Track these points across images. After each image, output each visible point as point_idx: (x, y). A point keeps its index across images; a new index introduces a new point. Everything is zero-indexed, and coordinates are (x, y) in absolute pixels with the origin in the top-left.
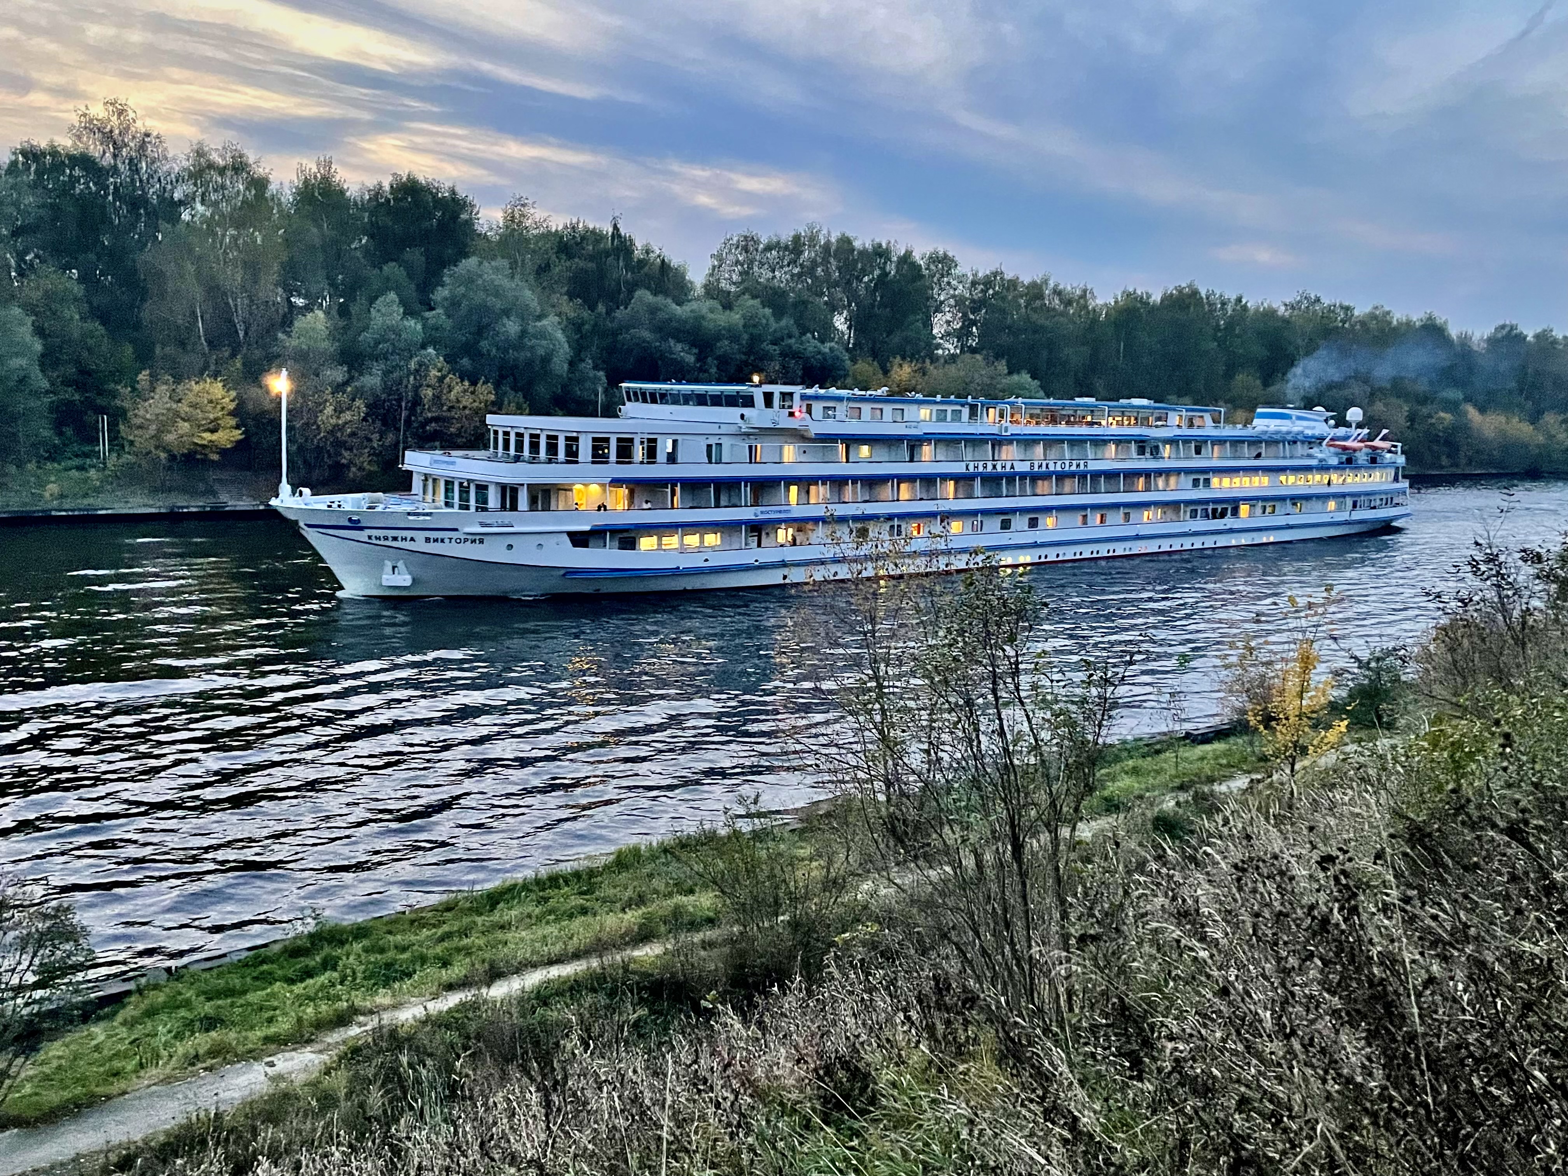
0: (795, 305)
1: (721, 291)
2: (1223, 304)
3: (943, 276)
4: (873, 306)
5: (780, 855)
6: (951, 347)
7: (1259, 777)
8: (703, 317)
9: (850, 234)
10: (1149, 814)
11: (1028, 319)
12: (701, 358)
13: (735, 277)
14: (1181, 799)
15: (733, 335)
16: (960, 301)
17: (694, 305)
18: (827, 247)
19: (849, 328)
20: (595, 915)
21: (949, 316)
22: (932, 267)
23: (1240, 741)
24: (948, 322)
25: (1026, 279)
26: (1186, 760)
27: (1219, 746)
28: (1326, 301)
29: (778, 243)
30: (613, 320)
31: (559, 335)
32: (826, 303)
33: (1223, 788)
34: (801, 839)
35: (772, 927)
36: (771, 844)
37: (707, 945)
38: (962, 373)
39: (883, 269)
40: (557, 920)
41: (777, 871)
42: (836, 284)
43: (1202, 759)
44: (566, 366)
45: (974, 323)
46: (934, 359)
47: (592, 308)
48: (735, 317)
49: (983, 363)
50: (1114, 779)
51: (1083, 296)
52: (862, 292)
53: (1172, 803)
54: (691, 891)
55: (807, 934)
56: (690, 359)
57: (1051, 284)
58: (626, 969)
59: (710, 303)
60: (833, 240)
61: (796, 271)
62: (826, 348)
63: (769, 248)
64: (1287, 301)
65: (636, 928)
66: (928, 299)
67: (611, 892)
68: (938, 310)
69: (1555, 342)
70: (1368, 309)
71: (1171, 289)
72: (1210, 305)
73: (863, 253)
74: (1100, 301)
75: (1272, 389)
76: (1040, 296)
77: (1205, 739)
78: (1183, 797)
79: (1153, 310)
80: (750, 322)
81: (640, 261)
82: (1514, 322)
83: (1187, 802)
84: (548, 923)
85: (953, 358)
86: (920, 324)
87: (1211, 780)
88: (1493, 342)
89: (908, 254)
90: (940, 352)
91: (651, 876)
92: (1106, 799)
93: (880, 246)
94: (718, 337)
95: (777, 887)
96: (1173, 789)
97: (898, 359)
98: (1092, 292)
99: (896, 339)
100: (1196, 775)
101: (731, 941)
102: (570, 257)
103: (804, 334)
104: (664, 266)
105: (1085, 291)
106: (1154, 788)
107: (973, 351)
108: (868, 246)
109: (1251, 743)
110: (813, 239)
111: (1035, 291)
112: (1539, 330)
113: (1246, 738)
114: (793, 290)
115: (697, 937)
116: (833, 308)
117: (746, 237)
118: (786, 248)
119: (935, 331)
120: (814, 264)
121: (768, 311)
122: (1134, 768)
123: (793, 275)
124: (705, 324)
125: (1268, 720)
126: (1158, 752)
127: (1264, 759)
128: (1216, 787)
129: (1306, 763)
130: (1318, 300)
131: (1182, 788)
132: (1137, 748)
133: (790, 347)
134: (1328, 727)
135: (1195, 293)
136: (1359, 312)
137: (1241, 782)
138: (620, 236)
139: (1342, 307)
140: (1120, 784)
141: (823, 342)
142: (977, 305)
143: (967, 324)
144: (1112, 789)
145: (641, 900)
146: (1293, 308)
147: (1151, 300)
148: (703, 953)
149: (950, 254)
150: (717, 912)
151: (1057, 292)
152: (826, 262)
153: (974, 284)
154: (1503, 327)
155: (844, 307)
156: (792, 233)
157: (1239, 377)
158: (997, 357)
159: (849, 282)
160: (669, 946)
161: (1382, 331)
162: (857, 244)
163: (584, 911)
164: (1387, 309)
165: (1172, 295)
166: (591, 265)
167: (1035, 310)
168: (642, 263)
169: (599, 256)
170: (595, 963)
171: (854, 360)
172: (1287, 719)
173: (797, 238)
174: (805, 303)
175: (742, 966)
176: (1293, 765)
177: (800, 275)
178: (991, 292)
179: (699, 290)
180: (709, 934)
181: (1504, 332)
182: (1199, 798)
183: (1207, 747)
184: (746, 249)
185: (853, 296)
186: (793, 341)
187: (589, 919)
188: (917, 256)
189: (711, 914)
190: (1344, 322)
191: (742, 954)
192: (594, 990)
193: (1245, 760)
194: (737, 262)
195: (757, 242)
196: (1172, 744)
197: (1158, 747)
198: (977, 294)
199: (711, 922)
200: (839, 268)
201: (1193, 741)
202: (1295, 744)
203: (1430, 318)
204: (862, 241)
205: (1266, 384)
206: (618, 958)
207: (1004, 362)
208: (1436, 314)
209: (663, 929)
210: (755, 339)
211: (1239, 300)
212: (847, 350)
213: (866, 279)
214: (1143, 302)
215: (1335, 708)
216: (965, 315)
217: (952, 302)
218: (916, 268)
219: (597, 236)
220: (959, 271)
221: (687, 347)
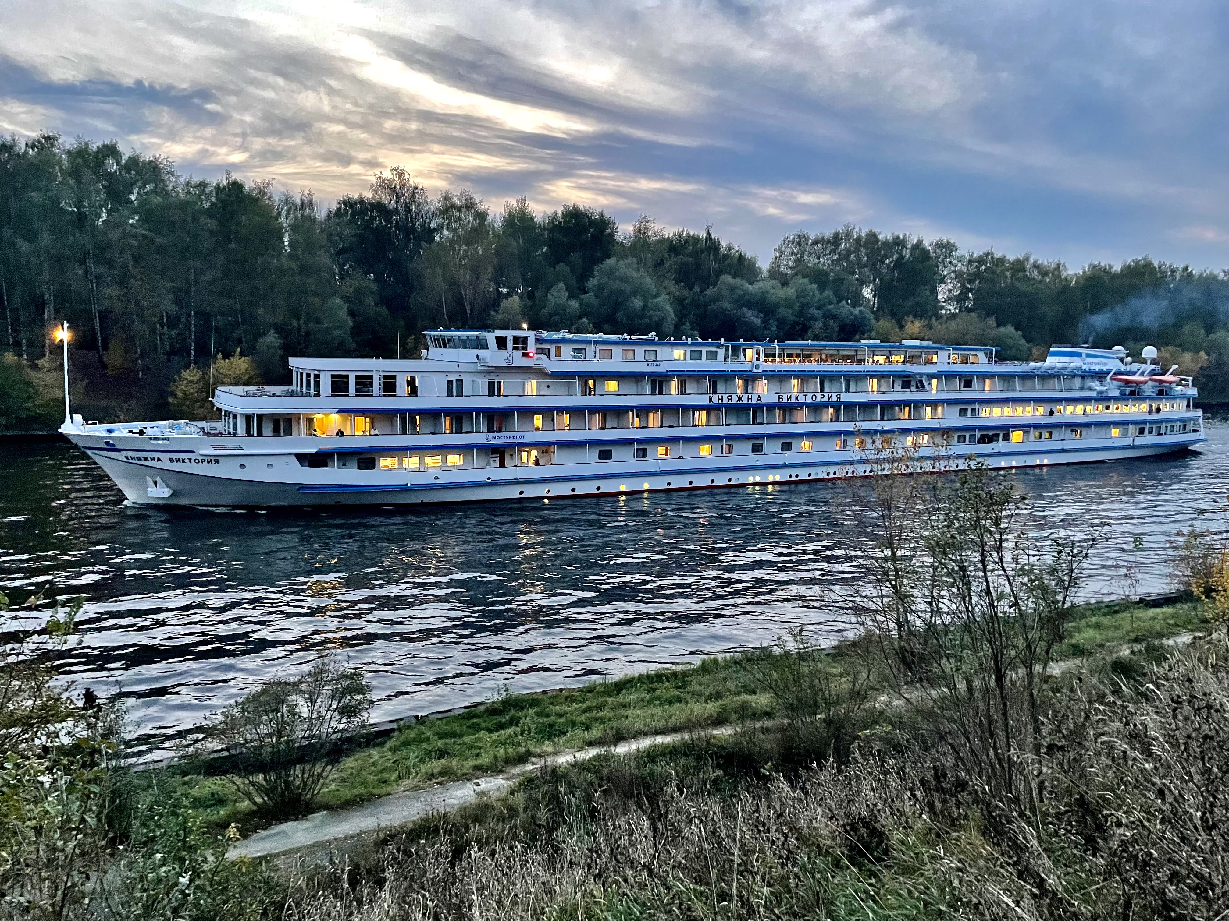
0: (834, 281)
1: (781, 273)
2: (1173, 272)
3: (946, 257)
4: (892, 280)
5: (818, 671)
6: (952, 308)
7: (1201, 635)
8: (767, 292)
9: (876, 230)
10: (1108, 659)
11: (1012, 286)
12: (765, 321)
13: (791, 264)
14: (1136, 649)
15: (788, 303)
16: (959, 275)
17: (761, 284)
18: (859, 239)
19: (874, 296)
20: (687, 703)
21: (950, 286)
22: (938, 251)
23: (1185, 606)
24: (950, 291)
25: (1011, 257)
26: (1139, 619)
27: (1167, 610)
29: (823, 238)
30: (705, 296)
31: (668, 307)
32: (857, 279)
33: (1171, 642)
34: (834, 661)
35: (812, 722)
36: (811, 663)
37: (765, 730)
38: (961, 327)
39: (900, 254)
40: (661, 704)
41: (816, 682)
42: (865, 266)
43: (1154, 619)
44: (672, 328)
45: (970, 290)
46: (939, 317)
47: (691, 289)
48: (790, 292)
49: (976, 320)
50: (1079, 631)
51: (1057, 268)
52: (885, 271)
53: (1127, 652)
54: (754, 692)
55: (838, 729)
56: (758, 321)
57: (1032, 260)
58: (708, 742)
59: (773, 282)
60: (863, 235)
61: (835, 257)
62: (856, 311)
63: (816, 243)
65: (715, 715)
66: (934, 274)
67: (697, 688)
68: (942, 281)
71: (1129, 261)
72: (1162, 272)
73: (886, 243)
74: (1071, 272)
76: (1024, 270)
77: (1156, 603)
78: (1137, 647)
79: (1115, 276)
80: (802, 294)
81: (724, 255)
83: (1140, 651)
84: (655, 706)
85: (953, 316)
86: (928, 293)
87: (1161, 635)
89: (920, 242)
90: (943, 312)
91: (725, 679)
92: (1074, 646)
93: (898, 237)
94: (777, 305)
95: (816, 694)
96: (1129, 641)
97: (911, 318)
98: (1064, 265)
99: (910, 302)
100: (1150, 631)
101: (782, 729)
102: (677, 254)
103: (840, 301)
104: (741, 258)
105: (1058, 265)
106: (1113, 639)
107: (969, 310)
108: (890, 237)
109: (1195, 609)
110: (848, 235)
111: (1019, 266)
113: (1190, 604)
114: (832, 270)
115: (758, 725)
116: (862, 282)
117: (799, 236)
118: (828, 242)
119: (939, 297)
120: (848, 252)
121: (814, 286)
122: (1096, 623)
123: (833, 261)
124: (769, 296)
125: (1209, 591)
126: (1116, 612)
127: (1205, 621)
128: (1165, 641)
131: (1136, 640)
132: (1098, 609)
133: (829, 310)
135: (1149, 264)
137: (1185, 638)
138: (711, 239)
140: (1083, 635)
141: (854, 307)
142: (973, 277)
143: (965, 291)
144: (1078, 638)
145: (718, 695)
147: (1113, 271)
148: (762, 736)
149: (952, 241)
150: (773, 708)
151: (1036, 266)
152: (857, 250)
153: (970, 262)
155: (870, 282)
156: (833, 232)
158: (988, 315)
159: (874, 265)
160: (738, 729)
162: (880, 237)
163: (679, 700)
165: (1130, 266)
166: (691, 260)
167: (1018, 279)
168: (726, 256)
169: (696, 254)
170: (686, 736)
171: (877, 319)
172: (1225, 591)
173: (836, 236)
174: (842, 280)
175: (790, 748)
177: (838, 260)
178: (983, 267)
179: (765, 274)
180: (768, 723)
182: (1150, 649)
183: (1158, 610)
184: (799, 244)
185: (877, 273)
186: (831, 307)
187: (682, 705)
188: (926, 243)
189: (768, 709)
191: (791, 738)
192: (686, 755)
193: (1190, 622)
194: (793, 253)
195: (806, 238)
196: (1128, 607)
197: (1117, 608)
198: (973, 269)
199: (768, 715)
200: (867, 255)
201: (1146, 605)
204: (885, 235)
206: (703, 733)
207: (993, 318)
209: (734, 716)
210: (803, 306)
211: (1186, 269)
212: (873, 312)
213: (887, 261)
214: (1106, 272)
216: (963, 285)
217: (953, 275)
218: (925, 252)
219: (696, 240)
220: (958, 253)
221: (755, 313)
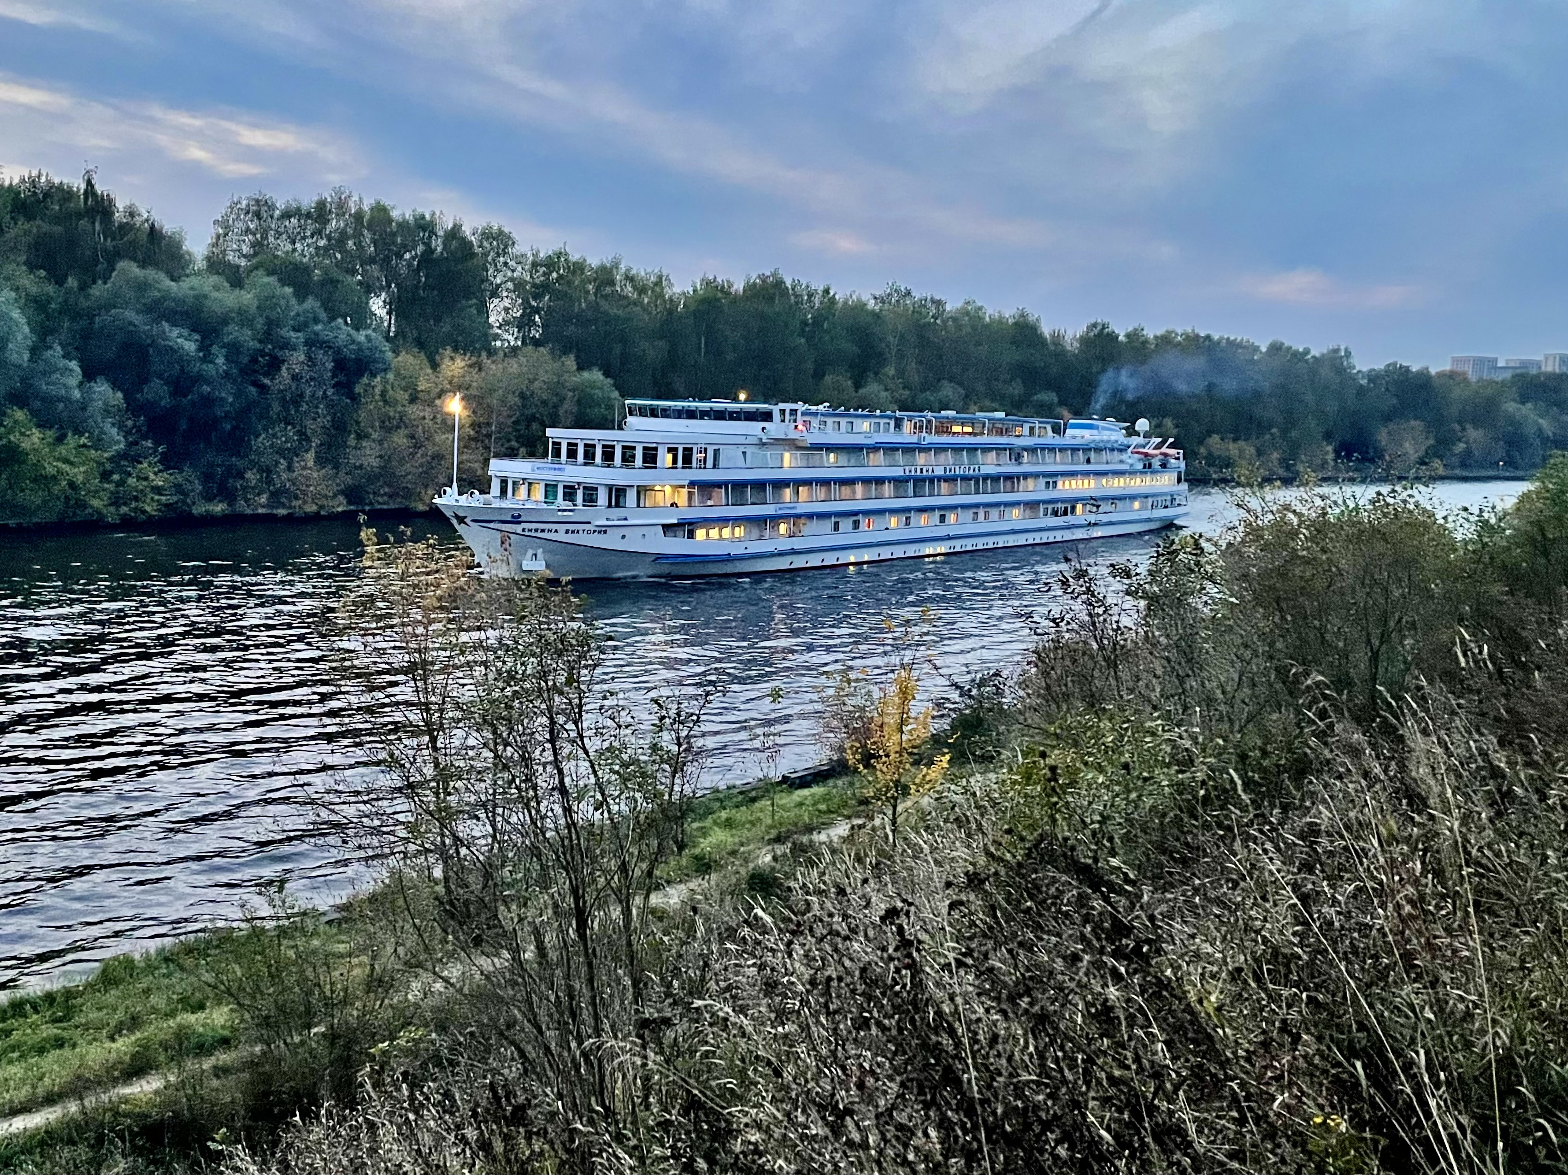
0: (323, 283)
1: (229, 265)
2: (810, 295)
3: (498, 255)
4: (417, 287)
5: (314, 952)
6: (511, 338)
7: (860, 822)
8: (205, 296)
9: (386, 202)
10: (743, 872)
11: (595, 307)
12: (204, 347)
13: (245, 249)
14: (779, 853)
15: (243, 317)
16: (519, 285)
17: (194, 281)
18: (359, 216)
19: (389, 313)
20: (74, 1046)
21: (507, 303)
23: (840, 783)
24: (506, 310)
25: (594, 262)
26: (783, 807)
27: (817, 790)
28: (917, 295)
29: (298, 209)
30: (87, 297)
31: (16, 314)
32: (360, 283)
33: (823, 837)
34: (340, 931)
35: (302, 1043)
36: (300, 942)
37: (220, 1071)
38: (525, 369)
39: (427, 245)
40: (22, 1056)
41: (309, 973)
42: (372, 260)
43: (801, 804)
44: (26, 356)
45: (537, 311)
46: (491, 352)
47: (60, 281)
48: (247, 298)
49: (548, 357)
50: (705, 835)
51: (658, 283)
52: (404, 271)
53: (768, 858)
54: (201, 1007)
55: (348, 1047)
56: (190, 346)
57: (623, 267)
58: (114, 1111)
59: (214, 279)
60: (366, 208)
61: (322, 243)
62: (361, 337)
63: (287, 215)
64: (877, 294)
65: (127, 1058)
66: (482, 281)
67: (93, 1015)
68: (494, 294)
69: (1146, 342)
70: (959, 305)
71: (754, 278)
72: (796, 296)
73: (403, 225)
74: (677, 290)
75: (862, 391)
76: (612, 283)
77: (804, 782)
78: (780, 850)
79: (735, 300)
80: (267, 303)
81: (122, 226)
82: (1106, 321)
83: (784, 855)
84: (10, 1062)
85: (514, 351)
86: (473, 311)
87: (809, 829)
88: (1085, 341)
89: (457, 228)
90: (498, 343)
91: (147, 992)
92: (697, 858)
93: (423, 217)
94: (225, 321)
95: (309, 993)
96: (771, 842)
97: (448, 351)
98: (667, 279)
99: (446, 327)
100: (796, 824)
101: (252, 1064)
102: (30, 218)
103: (333, 319)
104: (154, 233)
105: (660, 277)
106: (749, 841)
107: (537, 343)
108: (409, 216)
110: (341, 205)
111: (605, 276)
112: (1130, 329)
113: (844, 780)
114: (318, 265)
115: (207, 1064)
116: (369, 289)
117: (258, 201)
118: (308, 215)
119: (491, 320)
120: (343, 237)
121: (288, 290)
122: (727, 820)
123: (318, 248)
124: (208, 303)
125: (868, 759)
126: (754, 800)
127: (865, 802)
128: (815, 837)
129: (909, 803)
130: (908, 293)
131: (778, 840)
132: (729, 797)
133: (316, 334)
134: (930, 763)
135: (779, 284)
136: (951, 307)
138: (94, 194)
139: (933, 301)
141: (358, 330)
142: (540, 290)
143: (529, 312)
145: (134, 1022)
146: (883, 302)
147: (733, 290)
148: (215, 1083)
149: (506, 230)
150: (234, 1029)
151: (629, 278)
152: (358, 235)
153: (535, 265)
154: (1095, 325)
155: (382, 289)
156: (316, 198)
157: (828, 379)
158: (565, 351)
159: (387, 260)
160: (172, 1078)
161: (975, 328)
162: (395, 214)
163: (59, 1043)
164: (979, 304)
165: (754, 284)
166: (58, 229)
167: (606, 297)
168: (125, 228)
169: (69, 217)
170: (73, 1107)
171: (396, 352)
172: (887, 756)
173: (321, 205)
174: (334, 282)
175: (266, 1094)
176: (895, 807)
177: (326, 249)
178: (555, 275)
179: (200, 264)
180: (224, 1057)
181: (1096, 331)
182: (799, 849)
183: (806, 792)
184: (258, 215)
185: (392, 276)
186: (319, 327)
187: (67, 1052)
188: (467, 230)
189: (226, 1033)
190: (935, 317)
191: (267, 1079)
192: (72, 1142)
194: (248, 231)
195: (272, 207)
196: (768, 791)
198: (539, 279)
199: (225, 1043)
200: (375, 242)
201: (790, 786)
202: (897, 783)
203: (1022, 316)
204: (401, 210)
205: (858, 386)
206: (105, 1098)
207: (572, 357)
208: (1028, 310)
209: (162, 1058)
210: (272, 324)
211: (827, 291)
212: (388, 338)
213: (407, 256)
214: (724, 292)
215: (938, 741)
216: (526, 302)
217: (510, 285)
218: (466, 244)
219: (65, 194)
220: (517, 250)
221: (185, 332)
